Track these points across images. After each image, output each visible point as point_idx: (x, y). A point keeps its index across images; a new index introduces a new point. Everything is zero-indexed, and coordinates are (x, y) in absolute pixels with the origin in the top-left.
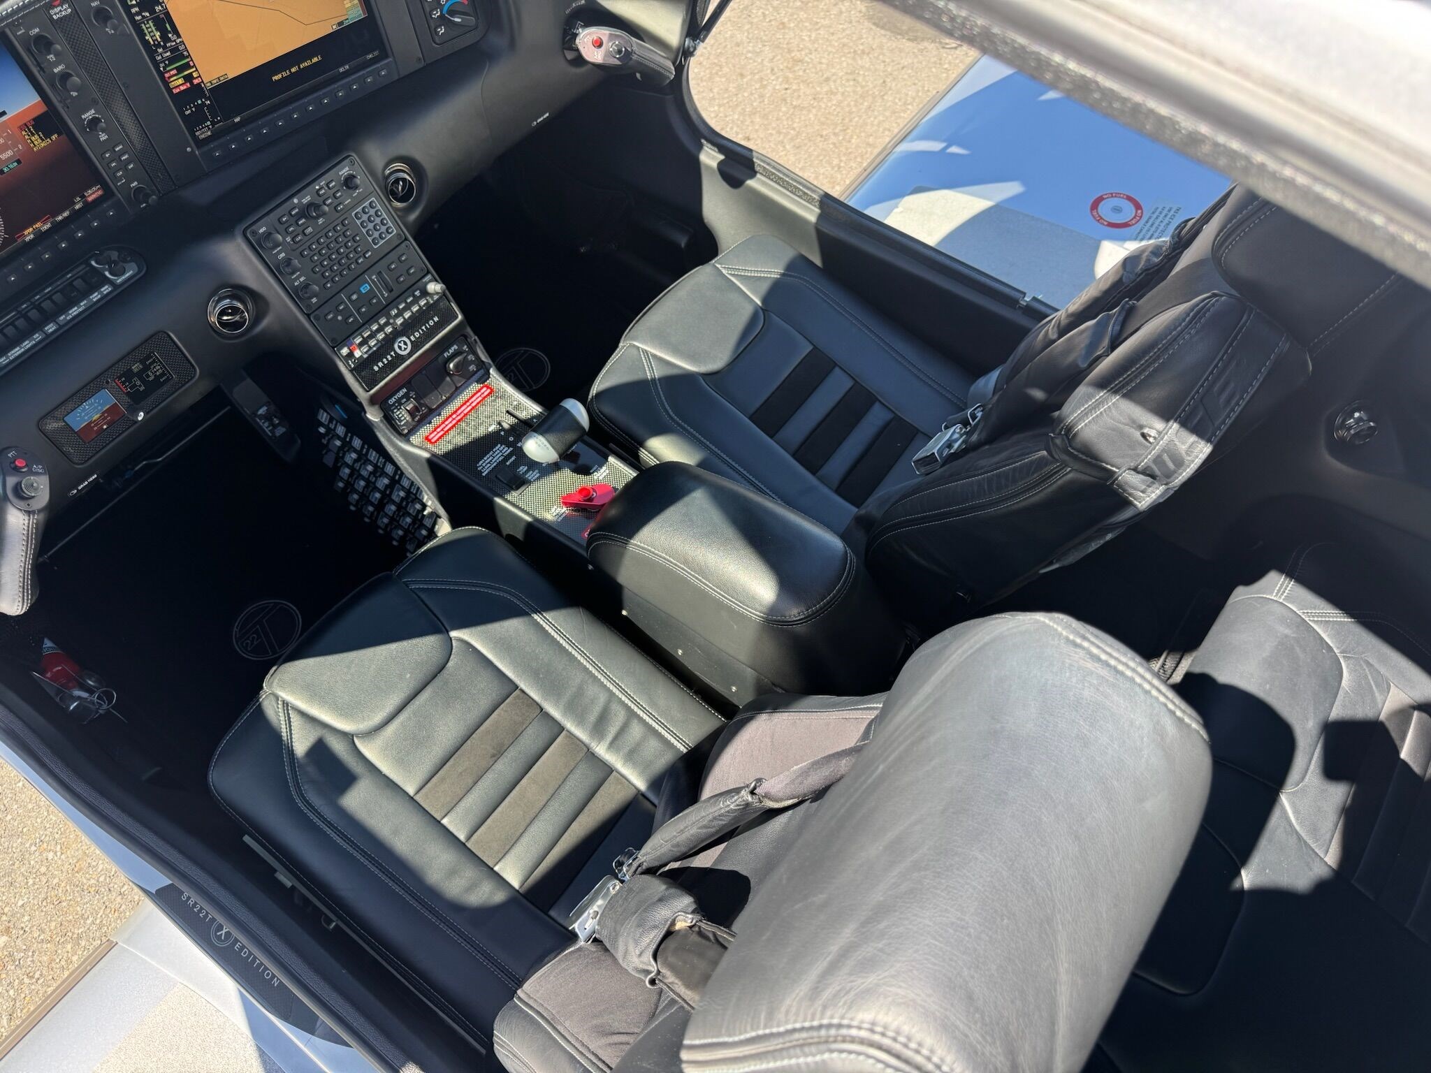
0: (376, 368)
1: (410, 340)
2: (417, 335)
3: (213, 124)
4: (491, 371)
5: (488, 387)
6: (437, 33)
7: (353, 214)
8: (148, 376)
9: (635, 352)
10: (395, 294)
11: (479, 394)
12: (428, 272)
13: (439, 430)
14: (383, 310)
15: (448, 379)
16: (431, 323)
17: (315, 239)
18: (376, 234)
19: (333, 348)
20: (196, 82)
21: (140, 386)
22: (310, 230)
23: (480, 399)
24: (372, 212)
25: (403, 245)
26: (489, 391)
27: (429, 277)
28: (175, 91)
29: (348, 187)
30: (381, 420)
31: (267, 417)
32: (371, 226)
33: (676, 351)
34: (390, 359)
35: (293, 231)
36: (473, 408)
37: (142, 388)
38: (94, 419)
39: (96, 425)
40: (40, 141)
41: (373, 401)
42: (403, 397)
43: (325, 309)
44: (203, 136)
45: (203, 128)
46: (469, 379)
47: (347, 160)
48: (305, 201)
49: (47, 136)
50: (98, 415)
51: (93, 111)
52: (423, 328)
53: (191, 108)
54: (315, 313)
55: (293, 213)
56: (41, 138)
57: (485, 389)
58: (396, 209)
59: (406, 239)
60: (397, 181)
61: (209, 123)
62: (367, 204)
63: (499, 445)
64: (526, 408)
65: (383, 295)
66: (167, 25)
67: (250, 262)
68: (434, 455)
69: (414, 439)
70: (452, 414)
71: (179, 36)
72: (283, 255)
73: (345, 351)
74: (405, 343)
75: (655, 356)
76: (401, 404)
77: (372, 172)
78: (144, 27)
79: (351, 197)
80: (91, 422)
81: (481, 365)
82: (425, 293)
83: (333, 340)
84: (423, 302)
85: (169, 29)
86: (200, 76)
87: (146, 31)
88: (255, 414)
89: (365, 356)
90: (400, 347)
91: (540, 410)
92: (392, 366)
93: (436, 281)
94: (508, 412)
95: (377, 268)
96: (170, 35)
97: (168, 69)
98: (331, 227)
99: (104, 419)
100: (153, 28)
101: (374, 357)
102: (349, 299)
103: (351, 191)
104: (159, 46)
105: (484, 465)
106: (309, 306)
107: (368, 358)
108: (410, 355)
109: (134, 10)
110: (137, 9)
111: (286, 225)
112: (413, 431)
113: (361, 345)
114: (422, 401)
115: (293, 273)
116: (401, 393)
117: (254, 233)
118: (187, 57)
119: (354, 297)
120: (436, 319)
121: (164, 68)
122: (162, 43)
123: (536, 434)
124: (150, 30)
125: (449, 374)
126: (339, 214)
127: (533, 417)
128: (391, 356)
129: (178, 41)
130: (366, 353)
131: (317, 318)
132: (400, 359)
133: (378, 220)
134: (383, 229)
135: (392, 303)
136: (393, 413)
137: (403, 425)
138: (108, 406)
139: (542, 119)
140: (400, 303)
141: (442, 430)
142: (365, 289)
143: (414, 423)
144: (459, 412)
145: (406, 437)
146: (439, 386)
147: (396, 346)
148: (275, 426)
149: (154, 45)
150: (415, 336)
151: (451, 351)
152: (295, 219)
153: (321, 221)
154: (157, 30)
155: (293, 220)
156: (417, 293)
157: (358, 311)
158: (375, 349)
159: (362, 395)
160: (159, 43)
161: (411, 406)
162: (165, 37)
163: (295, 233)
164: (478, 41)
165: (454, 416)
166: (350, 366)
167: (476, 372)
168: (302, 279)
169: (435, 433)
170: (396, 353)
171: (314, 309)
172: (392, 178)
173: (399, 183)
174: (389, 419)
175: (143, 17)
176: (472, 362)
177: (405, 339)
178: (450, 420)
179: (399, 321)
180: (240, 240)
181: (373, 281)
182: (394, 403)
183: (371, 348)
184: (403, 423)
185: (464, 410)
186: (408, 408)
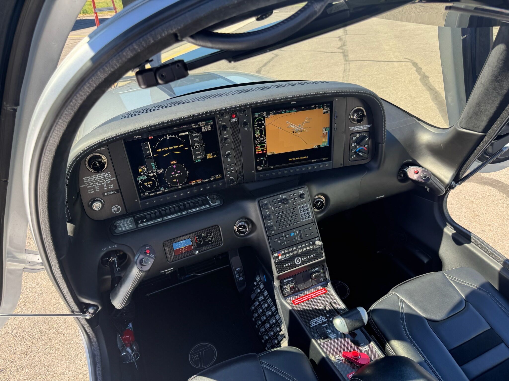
0: (285, 266)
1: (302, 260)
2: (305, 258)
3: (264, 166)
4: (329, 284)
5: (325, 290)
6: (351, 157)
7: (299, 207)
8: (206, 239)
9: (396, 298)
10: (302, 240)
11: (320, 291)
12: (318, 237)
13: (299, 300)
14: (296, 245)
15: (310, 280)
16: (312, 256)
17: (282, 211)
18: (304, 217)
19: (272, 252)
20: (264, 152)
21: (202, 242)
22: (281, 207)
23: (320, 293)
24: (306, 208)
25: (313, 224)
26: (325, 291)
27: (318, 238)
28: (257, 153)
29: (301, 197)
30: (278, 287)
31: (239, 272)
32: (303, 213)
33: (416, 304)
34: (291, 264)
35: (275, 206)
36: (316, 296)
37: (202, 243)
38: (182, 248)
39: (181, 250)
40: (210, 156)
41: (278, 278)
42: (290, 281)
43: (275, 237)
44: (259, 169)
45: (260, 167)
46: (318, 283)
47: (304, 188)
48: (284, 197)
49: (213, 155)
50: (184, 247)
51: (230, 151)
52: (308, 257)
53: (259, 159)
54: (271, 237)
55: (278, 200)
57: (323, 290)
58: (315, 211)
59: (314, 222)
60: (318, 201)
62: (305, 205)
63: (322, 316)
64: (339, 305)
65: (298, 239)
66: (263, 133)
67: (257, 211)
68: (293, 309)
69: (288, 300)
70: (307, 295)
71: (265, 137)
72: (268, 213)
73: (276, 255)
74: (299, 260)
75: (405, 303)
76: (288, 283)
77: (311, 196)
78: (256, 131)
79: (300, 201)
80: (180, 249)
81: (325, 279)
82: (314, 244)
83: (273, 249)
84: (312, 247)
85: (263, 134)
86: (266, 150)
87: (256, 133)
88: (235, 269)
89: (283, 259)
90: (297, 261)
91: (345, 307)
92: (291, 267)
93: (320, 240)
94: (330, 303)
95: (299, 229)
96: (263, 136)
97: (258, 146)
98: (289, 209)
99: (185, 249)
100: (259, 132)
101: (285, 261)
102: (285, 236)
103: (301, 199)
104: (258, 138)
105: (313, 322)
106: (270, 234)
107: (283, 260)
108: (300, 265)
109: (255, 125)
110: (256, 125)
111: (274, 203)
112: (288, 296)
113: (283, 254)
114: (297, 285)
115: (269, 220)
116: (290, 279)
117: (262, 202)
118: (265, 144)
119: (287, 236)
120: (314, 255)
121: (257, 145)
123: (341, 317)
125: (311, 278)
126: (294, 205)
127: (341, 310)
129: (264, 138)
130: (283, 258)
131: (271, 239)
132: (295, 266)
133: (307, 212)
134: (307, 215)
135: (300, 243)
136: (284, 285)
137: (286, 292)
138: (188, 245)
139: (381, 197)
140: (303, 244)
141: (300, 300)
142: (292, 234)
143: (290, 293)
144: (310, 295)
145: (285, 297)
146: (305, 282)
147: (295, 260)
148: (240, 276)
149: (257, 137)
150: (304, 259)
151: (315, 270)
152: (278, 202)
153: (286, 206)
154: (259, 133)
155: (277, 202)
156: (311, 243)
157: (287, 242)
158: (287, 258)
159: (276, 274)
160: (258, 137)
161: (292, 285)
162: (261, 136)
163: (276, 207)
164: (365, 164)
165: (307, 296)
166: (276, 261)
167: (322, 282)
168: (271, 223)
169: (297, 300)
170: (294, 262)
171: (271, 235)
172: (317, 200)
173: (319, 202)
174: (281, 287)
175: (257, 128)
176: (322, 277)
177: (300, 258)
178: (305, 297)
179: (300, 251)
180: (256, 203)
181: (296, 233)
182: (286, 282)
183: (286, 257)
184: (286, 291)
185: (312, 295)
186: (290, 286)
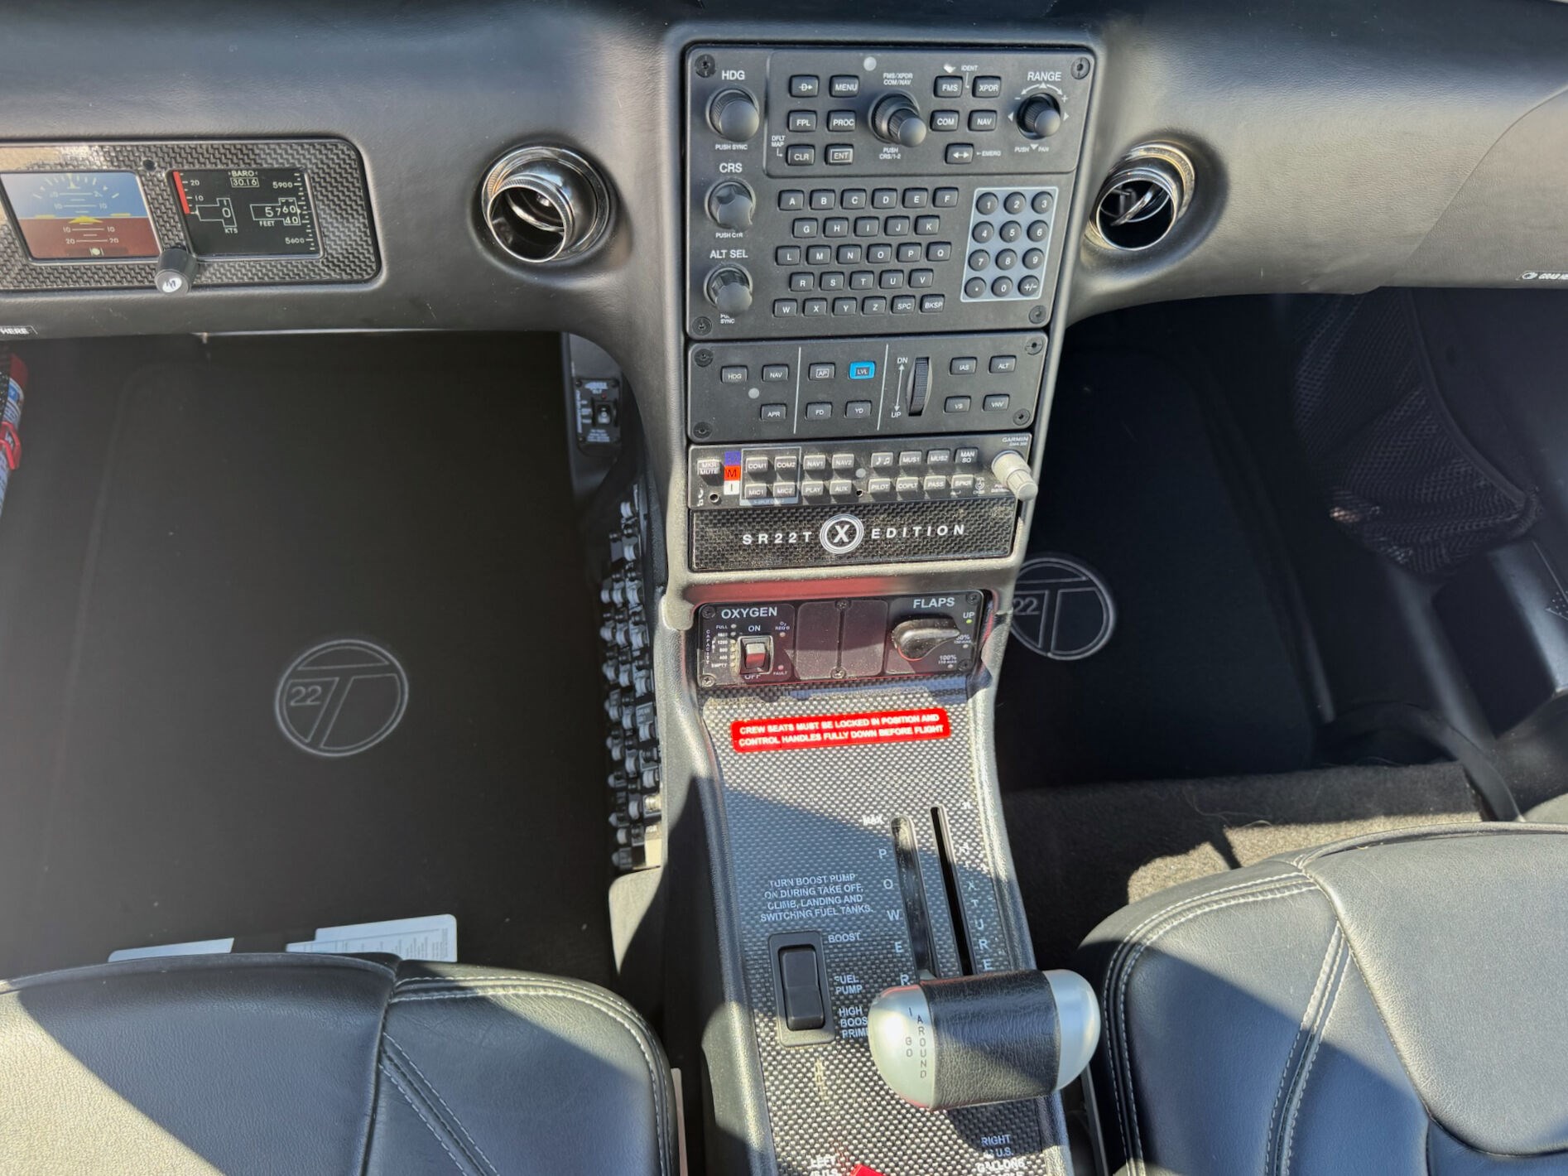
0: (747, 539)
1: (868, 533)
4: (981, 695)
5: (944, 719)
7: (978, 191)
8: (260, 213)
9: (1319, 921)
10: (915, 424)
11: (915, 719)
12: (1031, 429)
13: (772, 729)
14: (862, 440)
15: (880, 648)
16: (943, 530)
17: (839, 185)
18: (990, 273)
19: (690, 442)
22: (847, 154)
23: (908, 731)
24: (1026, 216)
26: (939, 728)
27: (1025, 440)
32: (995, 245)
34: (792, 541)
35: (804, 130)
36: (878, 739)
38: (78, 220)
41: (688, 593)
42: (758, 620)
43: (736, 354)
46: (919, 675)
47: (1075, 57)
48: (892, 80)
50: (92, 220)
54: (708, 346)
55: (840, 87)
57: (934, 718)
59: (1047, 330)
62: (1030, 190)
63: (851, 876)
64: (977, 845)
65: (888, 409)
69: (712, 707)
70: (826, 719)
72: (736, 168)
73: (709, 464)
74: (851, 533)
75: (1358, 972)
76: (742, 631)
79: (1008, 147)
81: (970, 663)
82: (982, 465)
83: (701, 428)
84: (961, 480)
89: (744, 503)
90: (833, 534)
92: (786, 556)
94: (935, 811)
95: (928, 346)
98: (902, 184)
101: (762, 516)
103: (1019, 134)
107: (746, 509)
112: (724, 692)
113: (753, 475)
114: (789, 653)
115: (725, 226)
116: (760, 612)
117: (707, 68)
119: (822, 372)
120: (959, 530)
126: (943, 167)
128: (801, 537)
130: (751, 498)
131: (703, 360)
132: (814, 554)
133: (1022, 244)
134: (1017, 272)
135: (895, 437)
136: (714, 633)
138: (127, 215)
139: (1553, 277)
140: (910, 450)
141: (779, 735)
142: (861, 372)
147: (827, 526)
151: (934, 603)
152: (833, 104)
155: (824, 103)
156: (966, 456)
157: (807, 406)
158: (777, 502)
161: (760, 647)
163: (805, 139)
166: (695, 500)
167: (948, 673)
168: (736, 254)
170: (815, 536)
176: (956, 652)
177: (858, 524)
178: (812, 726)
179: (878, 484)
181: (894, 366)
182: (731, 621)
185: (856, 729)
186: (750, 650)
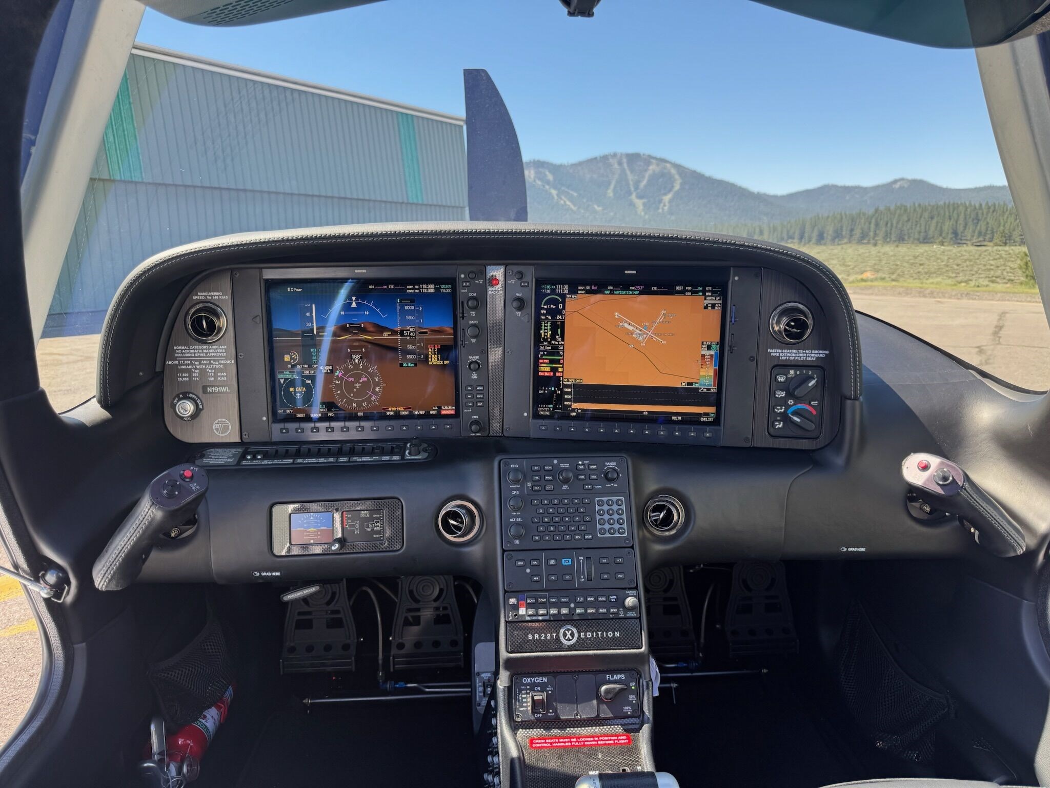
0: (530, 637)
1: (579, 636)
2: (589, 635)
3: (554, 408)
4: (644, 726)
5: (628, 738)
6: (774, 425)
7: (597, 499)
11: (615, 738)
12: (636, 588)
14: (571, 591)
15: (594, 700)
16: (610, 634)
17: (550, 497)
18: (607, 526)
20: (558, 374)
21: (357, 529)
22: (551, 488)
23: (612, 743)
24: (614, 508)
25: (627, 551)
26: (627, 742)
27: (635, 592)
28: (540, 374)
29: (607, 478)
30: (504, 690)
32: (606, 517)
34: (548, 638)
36: (598, 745)
37: (357, 532)
40: (436, 359)
41: (508, 666)
42: (538, 685)
43: (520, 555)
44: (543, 413)
45: (546, 407)
46: (615, 718)
47: (622, 460)
48: (562, 466)
49: (443, 359)
51: (478, 357)
52: (600, 633)
53: (545, 390)
54: (511, 553)
55: (547, 468)
56: (438, 358)
59: (633, 551)
60: (661, 508)
61: (552, 406)
62: (614, 499)
65: (579, 578)
66: (559, 330)
68: (520, 758)
70: (574, 737)
71: (563, 340)
72: (517, 493)
73: (512, 601)
74: (572, 635)
76: (532, 689)
78: (543, 325)
79: (604, 486)
81: (638, 712)
82: (620, 603)
83: (510, 586)
84: (613, 610)
85: (559, 333)
86: (563, 372)
87: (543, 328)
90: (565, 635)
93: (639, 599)
95: (590, 553)
96: (557, 337)
97: (544, 357)
98: (570, 497)
100: (549, 328)
101: (535, 625)
102: (547, 560)
103: (606, 481)
104: (546, 340)
106: (509, 544)
108: (570, 648)
109: (542, 312)
110: (545, 312)
111: (534, 473)
112: (527, 725)
113: (529, 606)
114: (553, 702)
115: (515, 511)
116: (540, 680)
117: (508, 465)
118: (561, 356)
119: (552, 562)
120: (617, 634)
121: (542, 356)
122: (549, 339)
124: (546, 328)
125: (598, 696)
126: (583, 491)
128: (552, 636)
129: (561, 343)
130: (530, 616)
131: (510, 558)
133: (616, 517)
134: (616, 526)
135: (584, 590)
136: (520, 692)
137: (521, 712)
139: (855, 549)
140: (591, 596)
141: (551, 743)
143: (531, 718)
144: (582, 739)
145: (515, 727)
146: (580, 702)
147: (562, 631)
149: (544, 338)
150: (586, 635)
152: (545, 473)
153: (565, 487)
154: (550, 330)
155: (542, 473)
156: (613, 598)
157: (548, 576)
158: (540, 618)
159: (503, 652)
160: (547, 338)
161: (540, 697)
162: (553, 337)
163: (538, 483)
164: (813, 451)
165: (573, 740)
166: (509, 617)
167: (628, 717)
168: (518, 519)
169: (543, 741)
170: (558, 636)
171: (512, 549)
172: (657, 503)
173: (662, 511)
174: (512, 695)
175: (547, 318)
176: (630, 703)
177: (574, 630)
178: (566, 740)
181: (578, 561)
182: (527, 684)
183: (537, 614)
184: (522, 709)
185: (587, 741)
186: (536, 698)
